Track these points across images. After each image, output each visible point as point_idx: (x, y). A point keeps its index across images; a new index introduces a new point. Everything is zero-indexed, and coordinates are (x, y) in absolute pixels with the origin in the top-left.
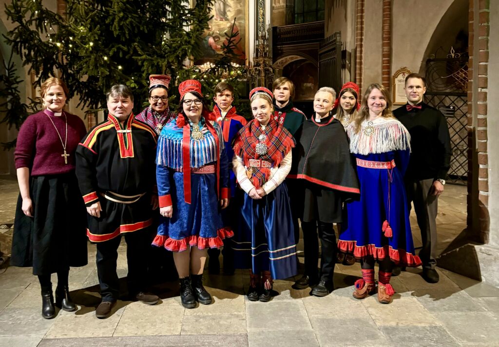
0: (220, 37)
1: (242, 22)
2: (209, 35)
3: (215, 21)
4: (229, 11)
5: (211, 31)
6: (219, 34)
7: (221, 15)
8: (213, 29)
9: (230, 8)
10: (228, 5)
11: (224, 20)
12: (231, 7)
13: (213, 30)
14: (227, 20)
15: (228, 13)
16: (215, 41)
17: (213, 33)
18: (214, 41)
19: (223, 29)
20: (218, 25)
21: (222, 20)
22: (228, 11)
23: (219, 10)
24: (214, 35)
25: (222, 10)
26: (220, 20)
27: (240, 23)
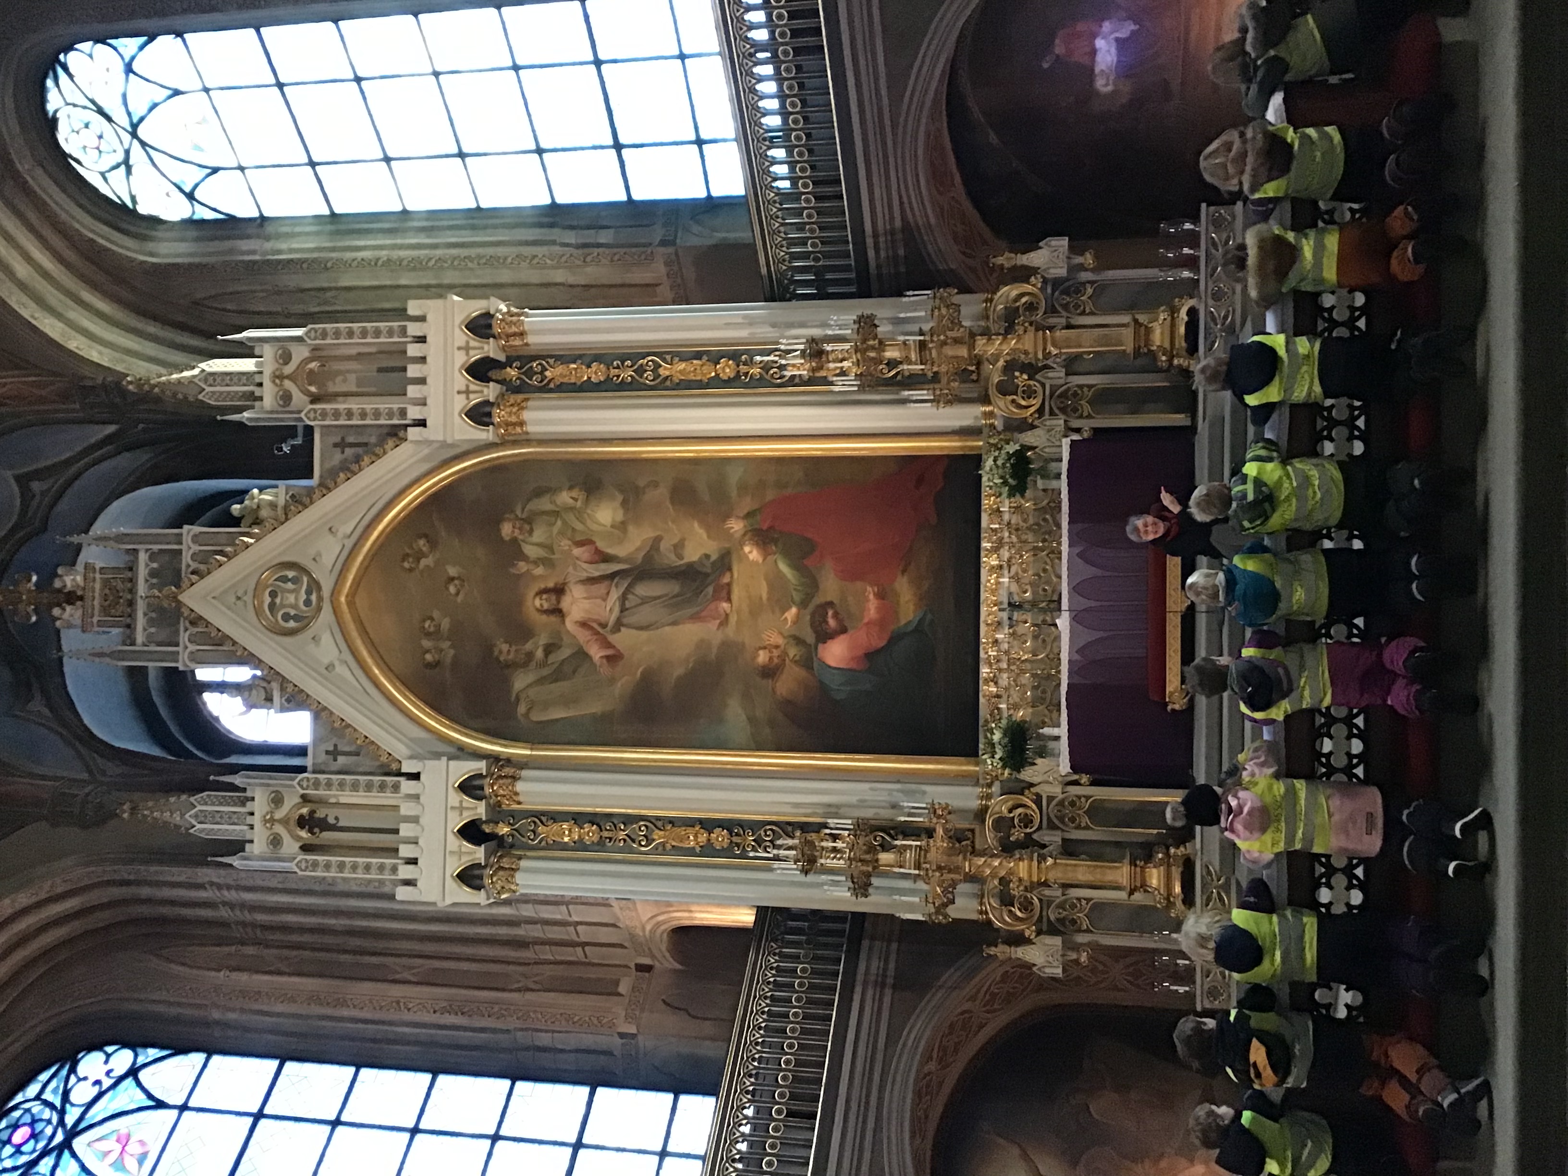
0: (819, 599)
1: (734, 476)
2: (809, 661)
3: (730, 631)
4: (678, 548)
5: (785, 653)
6: (803, 604)
7: (698, 592)
8: (776, 639)
9: (664, 546)
10: (648, 557)
11: (726, 579)
12: (658, 540)
13: (780, 641)
14: (724, 563)
15: (692, 555)
16: (843, 630)
17: (798, 641)
18: (843, 637)
19: (776, 582)
20: (756, 610)
21: (729, 585)
22: (681, 557)
23: (675, 603)
24: (810, 637)
25: (673, 587)
26: (729, 600)
27: (743, 488)
